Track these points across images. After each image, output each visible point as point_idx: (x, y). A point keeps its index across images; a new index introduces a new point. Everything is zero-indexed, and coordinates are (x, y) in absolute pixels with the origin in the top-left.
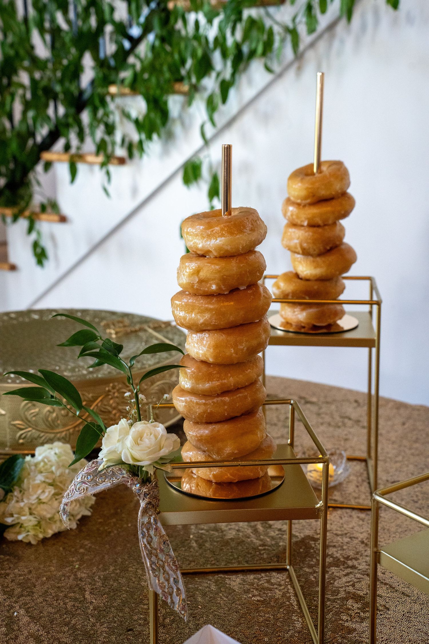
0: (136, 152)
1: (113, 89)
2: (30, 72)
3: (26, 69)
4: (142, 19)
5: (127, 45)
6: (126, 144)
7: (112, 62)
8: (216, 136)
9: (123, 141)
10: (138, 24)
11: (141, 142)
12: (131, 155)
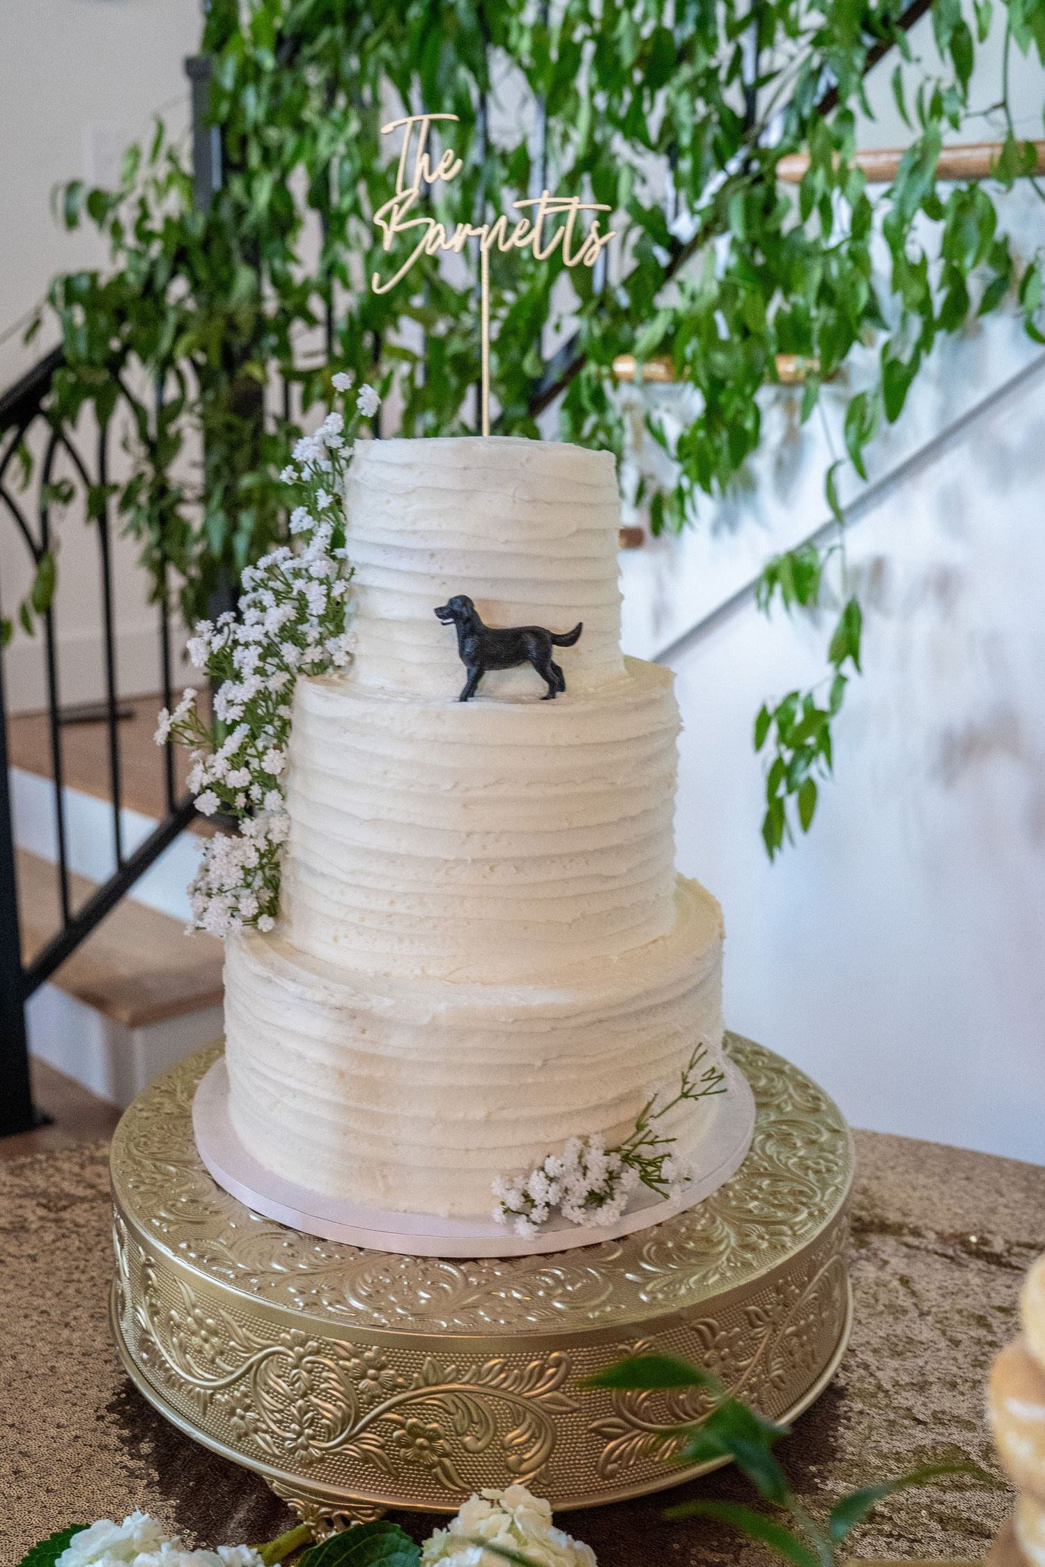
0: (669, 519)
1: (624, 366)
2: (426, 321)
3: (417, 315)
4: (705, 201)
5: (663, 257)
6: (648, 499)
7: (624, 299)
8: (862, 503)
9: (640, 491)
10: (693, 212)
11: (680, 494)
12: (657, 525)
